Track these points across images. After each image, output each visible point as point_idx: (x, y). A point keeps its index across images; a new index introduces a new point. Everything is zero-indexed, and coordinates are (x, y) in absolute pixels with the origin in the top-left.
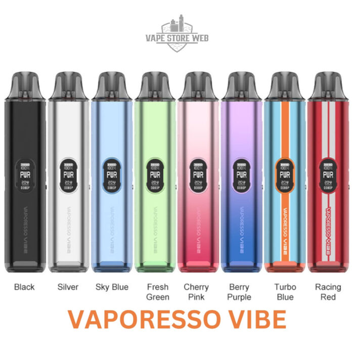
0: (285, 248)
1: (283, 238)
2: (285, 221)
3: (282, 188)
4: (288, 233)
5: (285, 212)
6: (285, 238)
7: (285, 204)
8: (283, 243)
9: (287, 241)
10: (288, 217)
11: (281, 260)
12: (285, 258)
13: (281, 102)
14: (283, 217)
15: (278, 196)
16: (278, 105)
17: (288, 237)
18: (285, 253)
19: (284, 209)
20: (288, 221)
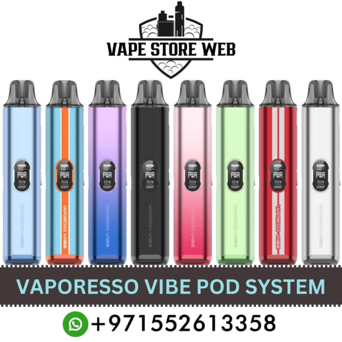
0: (65, 243)
1: (63, 233)
2: (65, 218)
3: (62, 187)
4: (67, 229)
5: (65, 209)
6: (65, 233)
7: (65, 202)
8: (63, 238)
9: (67, 236)
10: (67, 214)
11: (61, 253)
12: (65, 251)
13: (61, 108)
14: (63, 213)
15: (58, 194)
16: (58, 111)
17: (67, 233)
18: (65, 247)
19: (64, 207)
20: (67, 217)
